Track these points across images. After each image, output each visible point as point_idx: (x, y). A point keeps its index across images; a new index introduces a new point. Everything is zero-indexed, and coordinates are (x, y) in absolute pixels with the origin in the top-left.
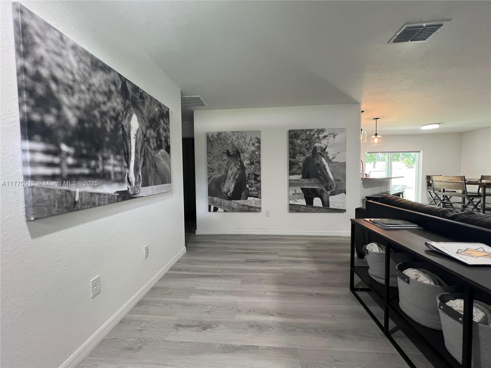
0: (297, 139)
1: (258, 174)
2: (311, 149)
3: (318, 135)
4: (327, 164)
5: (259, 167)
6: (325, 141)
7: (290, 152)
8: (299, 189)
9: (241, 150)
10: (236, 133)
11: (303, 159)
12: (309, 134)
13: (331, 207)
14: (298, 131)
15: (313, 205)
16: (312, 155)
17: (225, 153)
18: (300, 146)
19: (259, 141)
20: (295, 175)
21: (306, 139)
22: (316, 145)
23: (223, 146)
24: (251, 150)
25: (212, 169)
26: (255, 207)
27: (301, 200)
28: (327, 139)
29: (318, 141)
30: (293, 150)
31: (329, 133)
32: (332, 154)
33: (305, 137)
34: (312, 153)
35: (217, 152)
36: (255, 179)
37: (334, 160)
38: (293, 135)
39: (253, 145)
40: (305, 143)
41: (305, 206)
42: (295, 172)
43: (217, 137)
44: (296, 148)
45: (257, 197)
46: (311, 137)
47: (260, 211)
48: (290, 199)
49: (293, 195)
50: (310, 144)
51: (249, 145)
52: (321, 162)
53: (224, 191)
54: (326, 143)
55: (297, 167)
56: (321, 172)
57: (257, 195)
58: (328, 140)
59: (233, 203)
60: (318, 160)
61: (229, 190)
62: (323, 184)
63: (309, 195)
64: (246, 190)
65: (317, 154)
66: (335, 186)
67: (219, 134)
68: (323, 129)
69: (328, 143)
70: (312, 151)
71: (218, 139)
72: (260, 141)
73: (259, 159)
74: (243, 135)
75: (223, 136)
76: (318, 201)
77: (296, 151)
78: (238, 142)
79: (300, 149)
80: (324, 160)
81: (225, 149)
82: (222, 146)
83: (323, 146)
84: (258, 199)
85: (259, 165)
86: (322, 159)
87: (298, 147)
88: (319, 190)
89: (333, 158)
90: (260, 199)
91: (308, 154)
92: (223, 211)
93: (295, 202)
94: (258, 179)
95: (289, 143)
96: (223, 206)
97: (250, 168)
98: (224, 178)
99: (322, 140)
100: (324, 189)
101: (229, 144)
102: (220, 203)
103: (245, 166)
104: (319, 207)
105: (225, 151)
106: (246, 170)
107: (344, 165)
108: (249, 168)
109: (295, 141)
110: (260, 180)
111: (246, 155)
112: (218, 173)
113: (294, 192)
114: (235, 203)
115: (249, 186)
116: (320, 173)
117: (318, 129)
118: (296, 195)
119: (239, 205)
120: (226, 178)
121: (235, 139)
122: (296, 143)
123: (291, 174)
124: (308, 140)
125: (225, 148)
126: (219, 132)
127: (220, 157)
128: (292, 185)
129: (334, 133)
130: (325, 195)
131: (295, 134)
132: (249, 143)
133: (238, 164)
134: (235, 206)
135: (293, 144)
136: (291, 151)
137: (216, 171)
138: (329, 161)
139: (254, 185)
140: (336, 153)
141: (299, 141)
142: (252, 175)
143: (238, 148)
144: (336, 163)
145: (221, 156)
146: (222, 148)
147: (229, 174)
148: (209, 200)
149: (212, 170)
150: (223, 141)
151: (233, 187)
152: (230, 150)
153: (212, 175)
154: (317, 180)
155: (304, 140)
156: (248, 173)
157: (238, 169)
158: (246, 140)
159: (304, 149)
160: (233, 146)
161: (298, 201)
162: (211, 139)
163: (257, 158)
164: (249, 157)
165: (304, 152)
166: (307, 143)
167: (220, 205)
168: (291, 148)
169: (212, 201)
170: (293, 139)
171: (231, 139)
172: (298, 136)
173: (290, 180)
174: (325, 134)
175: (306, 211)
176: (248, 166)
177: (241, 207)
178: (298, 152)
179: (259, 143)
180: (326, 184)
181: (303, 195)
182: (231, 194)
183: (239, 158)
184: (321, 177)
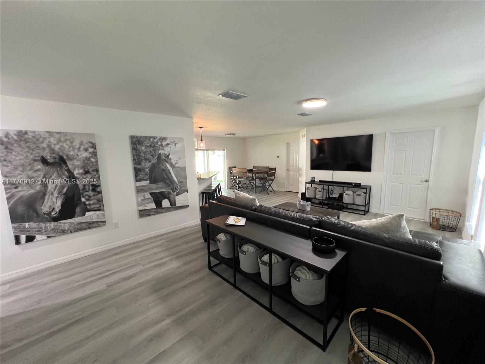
0: (141, 146)
1: (97, 184)
2: (156, 156)
3: (161, 142)
4: (171, 169)
5: (97, 176)
6: (168, 149)
7: (135, 158)
8: (147, 194)
9: (67, 156)
10: (55, 134)
11: (149, 165)
12: (152, 141)
13: (178, 205)
14: (141, 137)
15: (162, 207)
16: (157, 161)
17: (39, 160)
18: (145, 153)
19: (94, 146)
20: (143, 181)
21: (151, 146)
22: (160, 152)
23: (33, 150)
24: (83, 157)
26: (97, 222)
27: (150, 204)
28: (169, 147)
29: (162, 148)
30: (138, 157)
31: (171, 142)
32: (175, 160)
33: (149, 144)
35: (21, 159)
36: (94, 190)
37: (176, 166)
38: (136, 141)
39: (86, 150)
40: (149, 150)
41: (155, 209)
42: (142, 178)
43: (18, 138)
44: (141, 155)
45: (99, 210)
46: (155, 145)
47: (105, 225)
48: (139, 205)
49: (141, 201)
50: (154, 150)
51: (79, 151)
52: (166, 167)
53: (42, 211)
54: (169, 150)
55: (144, 173)
56: (167, 176)
57: (99, 208)
59: (62, 224)
60: (163, 166)
61: (54, 208)
62: (169, 186)
63: (158, 199)
64: (82, 205)
65: (162, 160)
66: (179, 187)
67: (22, 134)
68: (165, 137)
69: (171, 150)
70: (156, 157)
71: (21, 140)
72: (96, 146)
73: (97, 167)
74: (67, 137)
75: (30, 137)
76: (166, 203)
77: (141, 157)
78: (61, 146)
79: (145, 155)
80: (168, 166)
81: (37, 155)
82: (31, 152)
83: (166, 153)
84: (100, 212)
85: (97, 174)
86: (166, 165)
87: (143, 154)
88: (166, 193)
89: (176, 164)
90: (103, 212)
91: (154, 160)
92: (46, 238)
93: (145, 207)
94: (98, 190)
95: (133, 149)
96: (45, 231)
97: (85, 178)
98: (41, 194)
99: (165, 147)
100: (171, 191)
101: (44, 149)
102: (38, 228)
103: (77, 177)
104: (168, 208)
105: (39, 158)
107: (184, 169)
108: (83, 178)
109: (139, 148)
110: (101, 191)
111: (76, 162)
112: (27, 189)
113: (143, 198)
114: (65, 224)
115: (86, 199)
116: (166, 177)
117: (161, 137)
118: (145, 200)
119: (74, 224)
120: (44, 194)
121: (55, 142)
122: (140, 149)
123: (137, 181)
124: (152, 147)
125: (36, 153)
126: (21, 131)
127: (30, 167)
128: (140, 191)
129: (175, 142)
130: (172, 196)
131: (139, 141)
132: (79, 148)
133: (63, 174)
134: (67, 227)
135: (137, 150)
136: (136, 157)
137: (23, 187)
138: (173, 166)
139: (92, 198)
140: (178, 159)
141: (143, 148)
142: (89, 186)
143: (61, 154)
144: (179, 167)
145: (30, 165)
146: (32, 154)
147: (49, 188)
148: (14, 228)
149: (14, 186)
150: (31, 143)
152: (46, 156)
153: (16, 193)
154: (164, 184)
155: (148, 147)
158: (74, 144)
159: (149, 156)
160: (53, 151)
161: (147, 206)
162: (5, 140)
163: (94, 166)
164: (81, 165)
165: (149, 159)
166: (152, 150)
167: (40, 232)
168: (135, 154)
169: (22, 229)
170: (136, 145)
171: (47, 142)
172: (141, 142)
173: (137, 187)
174: (167, 142)
175: (156, 213)
176: (81, 176)
177: (77, 226)
178: (143, 158)
179: (94, 148)
180: (171, 186)
181: (152, 199)
182: (57, 213)
183: (64, 166)
184: (167, 181)
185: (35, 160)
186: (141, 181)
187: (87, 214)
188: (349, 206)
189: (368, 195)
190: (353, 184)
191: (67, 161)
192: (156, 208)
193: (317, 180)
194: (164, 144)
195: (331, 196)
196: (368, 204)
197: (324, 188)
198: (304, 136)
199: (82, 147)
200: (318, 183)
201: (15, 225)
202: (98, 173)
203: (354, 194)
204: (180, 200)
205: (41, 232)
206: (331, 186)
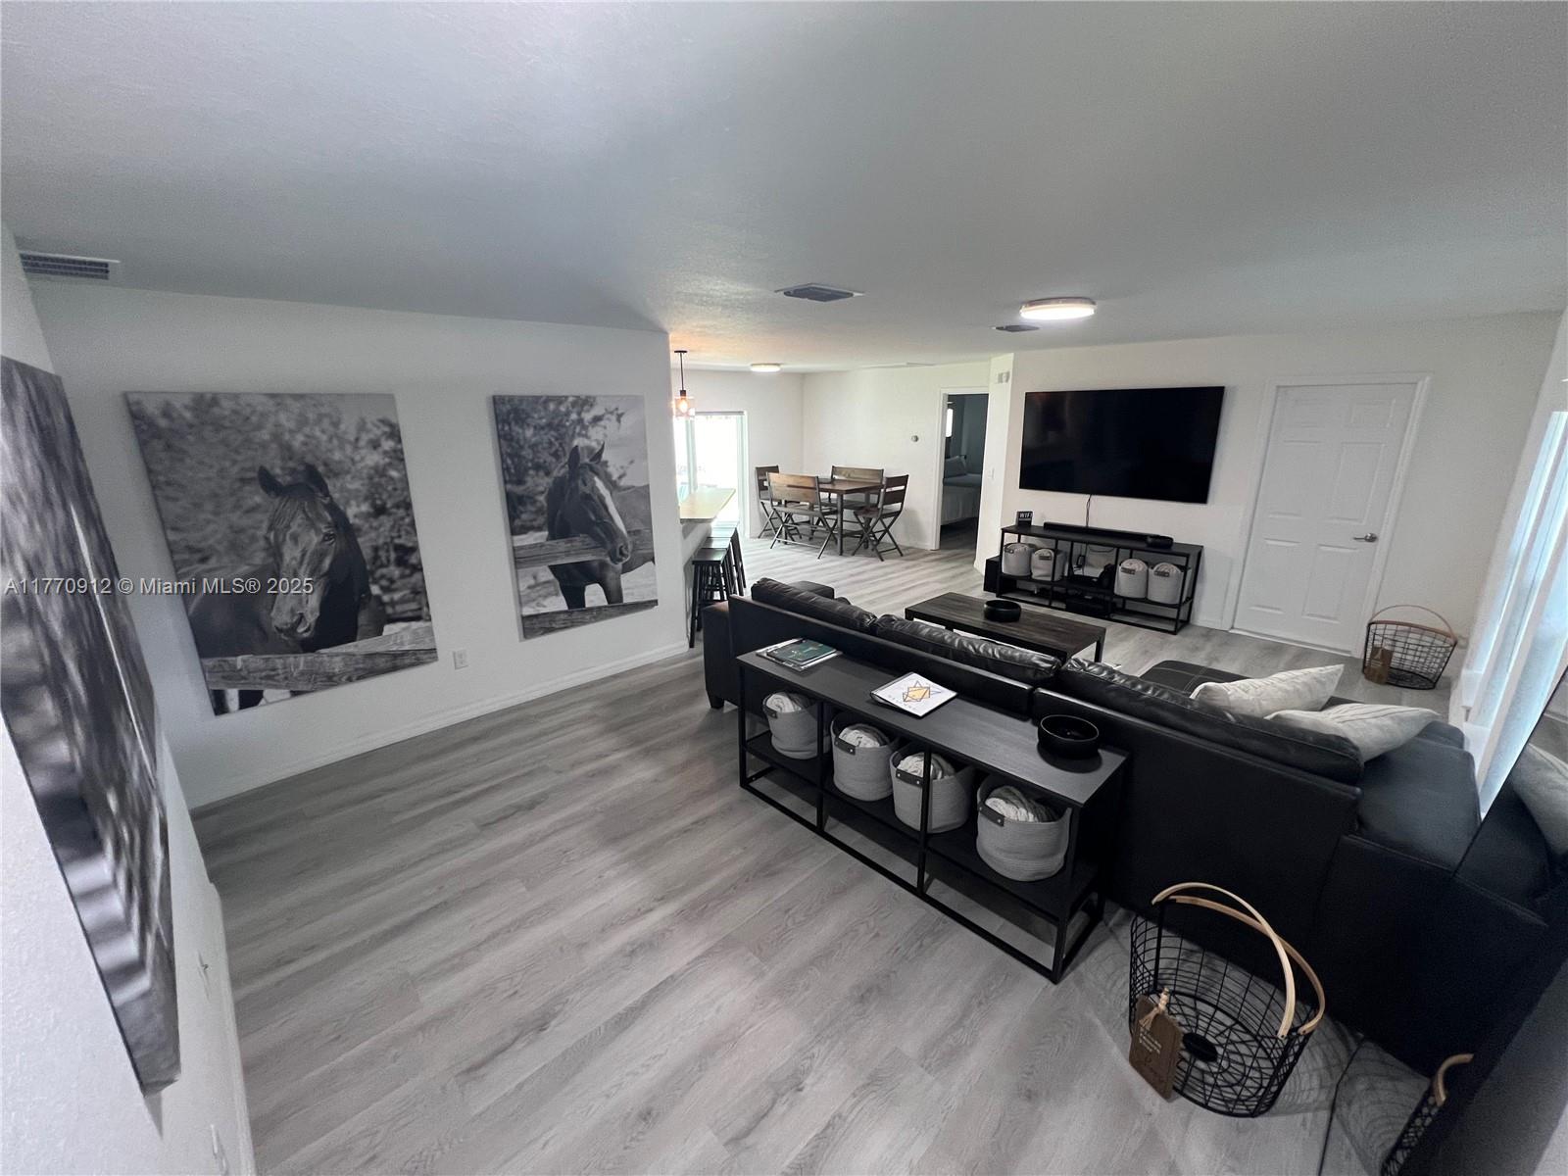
0: (522, 427)
1: (410, 544)
2: (565, 455)
3: (579, 414)
4: (608, 492)
5: (407, 520)
6: (597, 433)
7: (507, 465)
9: (326, 464)
10: (289, 401)
12: (554, 412)
13: (627, 600)
14: (522, 399)
15: (584, 606)
16: (568, 472)
17: (252, 479)
18: (533, 447)
19: (395, 433)
20: (531, 533)
21: (550, 426)
23: (236, 452)
24: (367, 465)
25: (199, 551)
26: (415, 652)
27: (553, 599)
28: (601, 426)
29: (581, 430)
30: (516, 460)
32: (618, 466)
33: (544, 421)
34: (570, 467)
35: (207, 479)
36: (401, 562)
37: (623, 483)
38: (509, 413)
39: (375, 445)
40: (545, 438)
42: (529, 524)
43: (196, 417)
44: (524, 453)
45: (418, 618)
46: (561, 421)
47: (435, 659)
48: (521, 602)
49: (529, 591)
50: (560, 438)
51: (356, 447)
52: (594, 488)
53: (274, 623)
54: (600, 437)
55: (533, 509)
56: (596, 516)
57: (417, 613)
58: (605, 428)
59: (326, 658)
60: (586, 485)
61: (302, 616)
62: (603, 544)
63: (572, 581)
64: (373, 603)
65: (582, 467)
66: (630, 547)
67: (205, 404)
68: (590, 397)
69: (605, 436)
70: (567, 460)
71: (204, 424)
72: (399, 431)
73: (405, 493)
74: (323, 410)
75: (227, 413)
77: (524, 462)
78: (307, 436)
79: (535, 453)
80: (599, 484)
81: (248, 464)
82: (232, 455)
83: (594, 444)
84: (421, 624)
85: (408, 515)
86: (594, 482)
87: (530, 451)
88: (595, 564)
89: (620, 477)
90: (428, 624)
91: (559, 470)
92: (288, 695)
93: (538, 608)
94: (413, 560)
95: (499, 436)
96: (286, 678)
97: (376, 529)
99: (590, 428)
100: (608, 559)
101: (264, 446)
102: (265, 670)
103: (354, 524)
104: (600, 608)
105: (254, 475)
106: (360, 536)
107: (644, 493)
108: (371, 527)
109: (518, 433)
110: (420, 563)
111: (350, 483)
112: (229, 561)
113: (532, 582)
114: (333, 657)
115: (382, 588)
116: (593, 518)
117: (578, 397)
118: (538, 588)
119: (354, 658)
121: (291, 425)
122: (521, 438)
123: (514, 531)
124: (554, 430)
125: (245, 460)
126: (202, 395)
127: (231, 500)
128: (523, 562)
129: (617, 409)
130: (610, 575)
131: (516, 411)
132: (357, 440)
133: (319, 517)
134: (337, 666)
135: (512, 439)
136: (509, 462)
137: (220, 557)
138: (612, 485)
139: (398, 584)
140: (626, 464)
141: (529, 433)
142: (388, 551)
143: (309, 459)
144: (629, 488)
145: (233, 494)
146: (235, 462)
147: (287, 558)
148: (208, 670)
149: (198, 556)
150: (230, 431)
151: (314, 602)
152: (272, 468)
154: (588, 540)
155: (542, 428)
156: (368, 544)
157: (326, 535)
158: (343, 427)
159: (545, 457)
160: (287, 450)
161: (545, 603)
162: (163, 423)
163: (399, 492)
164: (364, 490)
165: (547, 464)
166: (552, 436)
167: (271, 679)
168: (507, 453)
169: (225, 674)
170: (509, 424)
171: (269, 426)
172: (524, 416)
173: (514, 549)
174: (597, 411)
175: (569, 624)
176: (367, 522)
177: (363, 663)
178: (530, 465)
179: (396, 439)
180: (609, 546)
181: (558, 583)
182: (312, 629)
183: (320, 494)
184: (598, 530)
185: (244, 481)
186: (525, 533)
187: (388, 629)
188: (1129, 606)
189: (1190, 573)
190: (1150, 540)
191: (327, 481)
192: (566, 608)
193: (1037, 521)
194: (587, 417)
195: (1078, 572)
196: (1188, 599)
197: (1059, 548)
198: (1004, 379)
199: (365, 438)
200: (1042, 532)
201: (210, 662)
202: (409, 512)
203: (1150, 570)
204: (632, 585)
205: (275, 680)
206: (1080, 544)
